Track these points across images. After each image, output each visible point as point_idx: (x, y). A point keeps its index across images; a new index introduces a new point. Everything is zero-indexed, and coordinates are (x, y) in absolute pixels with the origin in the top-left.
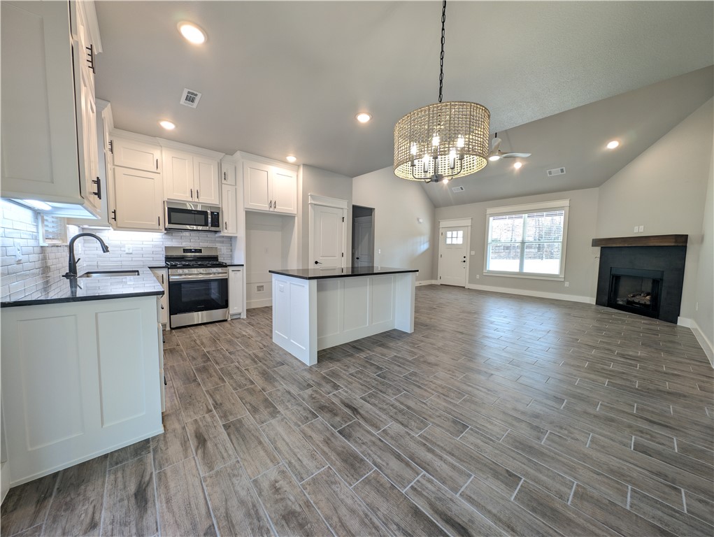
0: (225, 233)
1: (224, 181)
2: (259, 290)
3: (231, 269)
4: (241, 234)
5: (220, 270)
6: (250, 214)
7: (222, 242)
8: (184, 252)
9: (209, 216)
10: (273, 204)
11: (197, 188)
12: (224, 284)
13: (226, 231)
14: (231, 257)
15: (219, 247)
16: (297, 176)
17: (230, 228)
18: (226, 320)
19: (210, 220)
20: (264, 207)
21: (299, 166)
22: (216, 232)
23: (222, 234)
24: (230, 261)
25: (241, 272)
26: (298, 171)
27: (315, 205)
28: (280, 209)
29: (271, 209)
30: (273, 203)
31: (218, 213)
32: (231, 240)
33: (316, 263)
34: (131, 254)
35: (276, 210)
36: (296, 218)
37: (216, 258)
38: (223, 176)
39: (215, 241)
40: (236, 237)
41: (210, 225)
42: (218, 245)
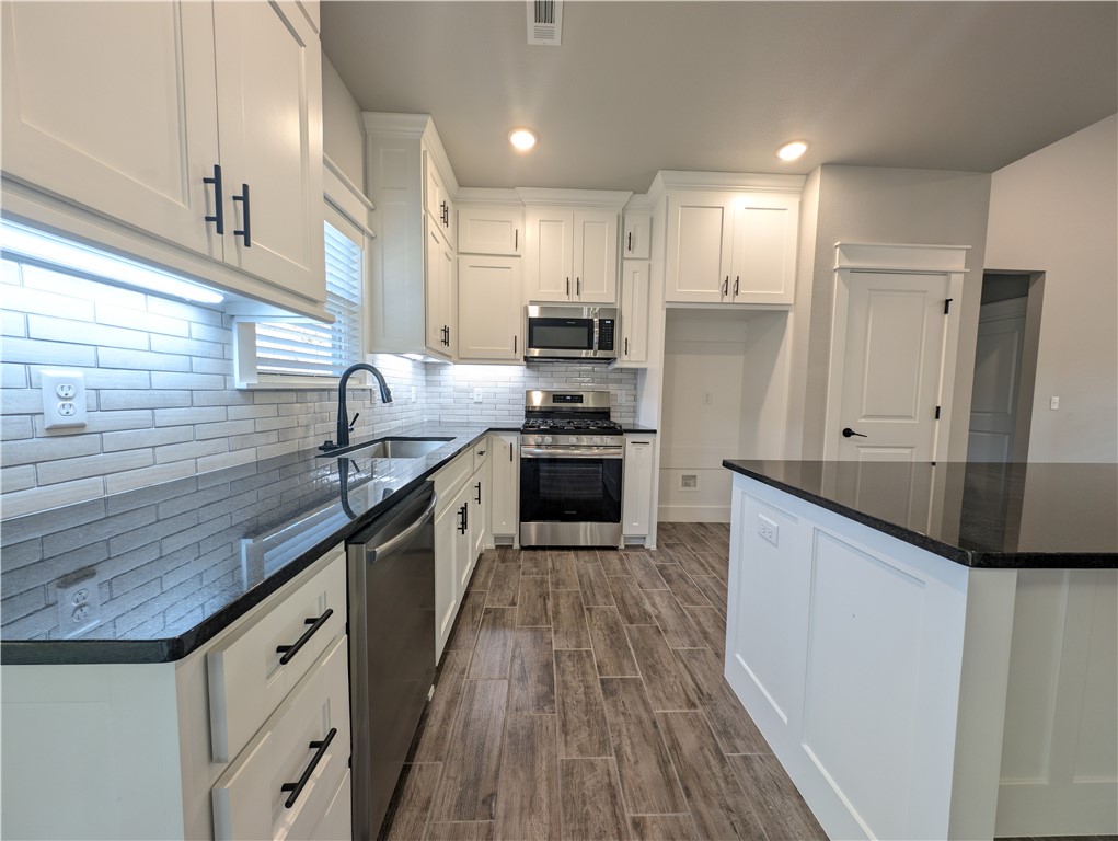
0: (624, 362)
1: (627, 254)
2: (686, 485)
3: (630, 438)
4: (655, 363)
5: (608, 440)
6: (677, 317)
7: (619, 381)
8: (554, 401)
9: (596, 329)
10: (731, 285)
11: (578, 274)
12: (614, 469)
13: (625, 358)
14: (635, 411)
15: (612, 392)
16: (801, 205)
17: (633, 350)
18: (615, 549)
19: (596, 336)
20: (709, 294)
21: (808, 175)
22: (609, 360)
23: (617, 365)
24: (631, 421)
25: (650, 447)
26: (802, 192)
27: (853, 270)
28: (750, 295)
29: (727, 299)
30: (732, 283)
31: (613, 321)
32: (636, 375)
33: (848, 433)
34: (480, 403)
35: (738, 299)
36: (791, 316)
37: (604, 414)
38: (626, 242)
39: (606, 380)
40: (645, 370)
41: (596, 346)
42: (612, 388)
